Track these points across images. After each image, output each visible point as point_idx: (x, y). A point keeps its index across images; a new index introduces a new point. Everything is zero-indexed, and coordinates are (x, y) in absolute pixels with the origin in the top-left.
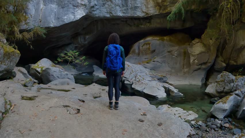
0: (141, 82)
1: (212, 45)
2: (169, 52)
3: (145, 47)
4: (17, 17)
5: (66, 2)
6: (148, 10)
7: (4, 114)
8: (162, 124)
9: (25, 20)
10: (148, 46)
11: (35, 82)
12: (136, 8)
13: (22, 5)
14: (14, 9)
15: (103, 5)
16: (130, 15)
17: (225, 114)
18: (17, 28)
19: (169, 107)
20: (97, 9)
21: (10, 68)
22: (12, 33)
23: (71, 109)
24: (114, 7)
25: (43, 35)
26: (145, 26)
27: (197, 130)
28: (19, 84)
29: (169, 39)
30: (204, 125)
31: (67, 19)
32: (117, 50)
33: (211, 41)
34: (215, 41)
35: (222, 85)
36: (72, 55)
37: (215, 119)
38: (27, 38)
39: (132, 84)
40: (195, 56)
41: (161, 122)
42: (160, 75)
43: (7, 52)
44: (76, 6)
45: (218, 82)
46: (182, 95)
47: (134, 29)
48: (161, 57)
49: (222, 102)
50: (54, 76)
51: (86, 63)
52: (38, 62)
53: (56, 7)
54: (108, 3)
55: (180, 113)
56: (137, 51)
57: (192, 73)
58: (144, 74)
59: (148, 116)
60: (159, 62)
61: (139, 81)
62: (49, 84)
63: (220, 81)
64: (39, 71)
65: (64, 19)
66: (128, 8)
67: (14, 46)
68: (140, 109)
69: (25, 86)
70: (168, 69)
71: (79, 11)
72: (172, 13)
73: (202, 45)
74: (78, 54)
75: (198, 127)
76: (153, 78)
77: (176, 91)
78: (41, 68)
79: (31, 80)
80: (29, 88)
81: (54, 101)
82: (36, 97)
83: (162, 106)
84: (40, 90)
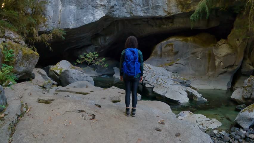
0: (163, 86)
1: (239, 46)
2: (193, 54)
3: (168, 48)
4: (36, 19)
5: (85, 3)
6: (170, 10)
7: (20, 116)
8: (180, 135)
9: (44, 22)
10: (171, 48)
11: (54, 84)
12: (157, 7)
13: (40, 7)
14: (32, 11)
15: (122, 5)
16: (151, 15)
17: (251, 123)
18: (35, 30)
19: (190, 114)
20: (117, 9)
21: (29, 70)
22: (31, 35)
23: (87, 114)
24: (135, 7)
25: (62, 36)
26: (168, 26)
27: (219, 140)
28: (37, 85)
29: (193, 40)
30: (227, 135)
31: (86, 20)
32: (134, 55)
33: (237, 42)
34: (242, 42)
35: (249, 90)
36: (92, 57)
37: (240, 129)
38: (46, 40)
39: (153, 88)
40: (221, 59)
41: (180, 132)
42: (183, 78)
43: (26, 54)
44: (95, 7)
45: (245, 87)
46: (206, 100)
47: (155, 30)
48: (185, 59)
49: (248, 110)
50: (73, 79)
51: (106, 65)
52: (57, 64)
53: (75, 8)
54: (128, 3)
55: (202, 121)
56: (159, 53)
57: (217, 76)
58: (166, 77)
59: (166, 125)
60: (182, 65)
61: (160, 85)
62: (68, 87)
63: (247, 87)
64: (58, 73)
65: (84, 20)
66: (149, 8)
67: (33, 47)
68: (158, 117)
69: (44, 87)
70: (191, 71)
71: (99, 12)
72: (196, 12)
73: (229, 47)
74: (98, 55)
75: (220, 137)
76: (175, 81)
77: (199, 96)
78: (61, 70)
79: (49, 82)
80: (47, 89)
81: (70, 106)
82: (52, 100)
83: (183, 112)
84: (58, 93)
